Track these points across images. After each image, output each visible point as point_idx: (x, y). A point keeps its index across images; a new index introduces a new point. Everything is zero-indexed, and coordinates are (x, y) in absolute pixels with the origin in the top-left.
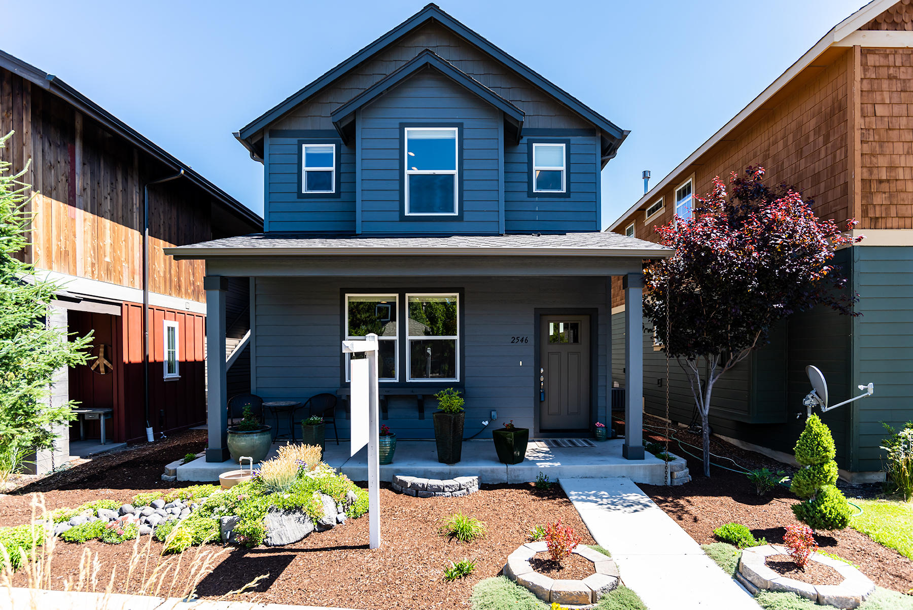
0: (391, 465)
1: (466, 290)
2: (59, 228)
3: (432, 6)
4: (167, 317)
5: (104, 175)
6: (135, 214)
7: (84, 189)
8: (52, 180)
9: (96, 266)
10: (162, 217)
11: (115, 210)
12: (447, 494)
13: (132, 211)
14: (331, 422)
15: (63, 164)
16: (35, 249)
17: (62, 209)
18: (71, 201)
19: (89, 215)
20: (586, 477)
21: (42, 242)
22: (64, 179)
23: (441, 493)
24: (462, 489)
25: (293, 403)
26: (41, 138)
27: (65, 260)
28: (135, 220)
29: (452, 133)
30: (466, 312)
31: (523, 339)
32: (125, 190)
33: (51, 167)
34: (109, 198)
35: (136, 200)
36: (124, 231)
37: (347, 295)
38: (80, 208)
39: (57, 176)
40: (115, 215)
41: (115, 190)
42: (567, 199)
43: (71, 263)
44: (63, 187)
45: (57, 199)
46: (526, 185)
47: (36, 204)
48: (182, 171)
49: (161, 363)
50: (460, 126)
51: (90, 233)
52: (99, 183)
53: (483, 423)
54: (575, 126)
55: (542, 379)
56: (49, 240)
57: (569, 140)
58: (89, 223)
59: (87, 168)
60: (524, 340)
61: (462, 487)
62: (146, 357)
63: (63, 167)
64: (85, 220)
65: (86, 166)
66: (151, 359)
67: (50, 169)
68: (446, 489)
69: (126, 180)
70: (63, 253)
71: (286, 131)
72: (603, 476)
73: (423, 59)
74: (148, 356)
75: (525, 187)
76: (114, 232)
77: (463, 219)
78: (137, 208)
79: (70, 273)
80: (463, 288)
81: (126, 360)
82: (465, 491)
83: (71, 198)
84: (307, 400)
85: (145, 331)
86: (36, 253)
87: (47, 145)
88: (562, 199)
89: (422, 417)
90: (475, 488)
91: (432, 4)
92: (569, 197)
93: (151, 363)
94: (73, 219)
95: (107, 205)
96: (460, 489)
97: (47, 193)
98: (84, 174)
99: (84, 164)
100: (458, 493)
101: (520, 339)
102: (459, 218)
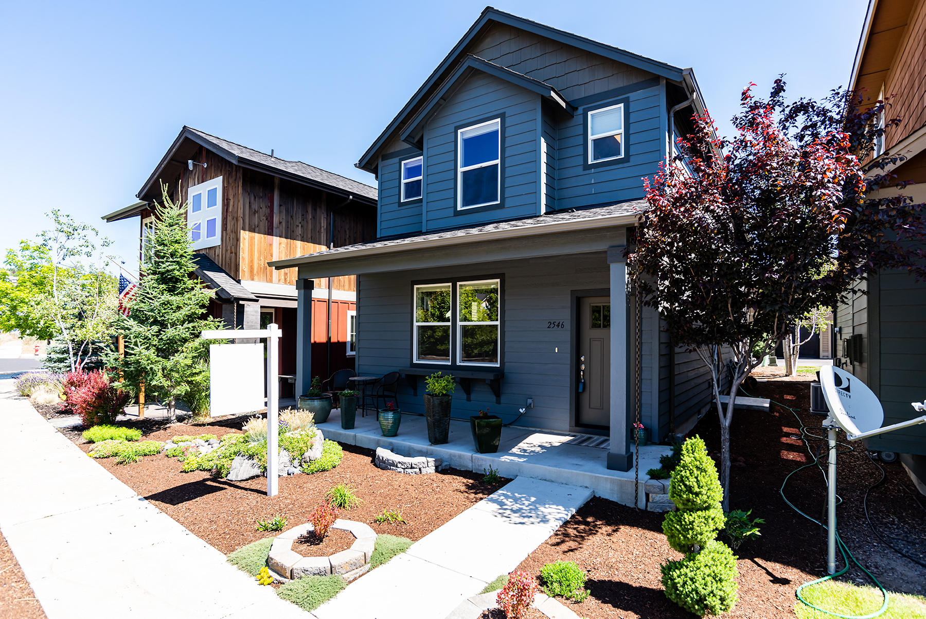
0: (395, 438)
1: (506, 275)
2: (260, 252)
3: (488, 9)
4: (350, 308)
5: (297, 211)
6: (322, 234)
7: (280, 223)
8: (256, 220)
9: (288, 274)
10: (348, 233)
11: (305, 234)
12: (399, 470)
13: (320, 232)
14: (392, 397)
15: (264, 209)
16: (242, 267)
17: (263, 238)
18: (270, 232)
19: (284, 240)
20: (545, 480)
21: (247, 263)
22: (265, 218)
23: (395, 468)
24: (414, 468)
25: (374, 378)
26: (249, 194)
27: (263, 273)
28: (322, 238)
29: (494, 125)
30: (506, 298)
31: (559, 323)
32: (314, 218)
33: (255, 212)
34: (300, 225)
35: (324, 223)
36: (312, 247)
37: (416, 287)
38: (276, 236)
39: (259, 218)
40: (305, 237)
41: (305, 220)
42: (626, 165)
43: (268, 273)
44: (264, 224)
45: (259, 233)
46: (581, 158)
47: (244, 239)
48: (351, 197)
49: (344, 343)
50: (502, 116)
51: (284, 253)
52: (292, 217)
53: (521, 410)
54: (634, 80)
55: (583, 367)
56: (252, 261)
57: (628, 98)
58: (283, 245)
59: (283, 208)
60: (560, 325)
61: (413, 466)
62: (329, 338)
63: (265, 210)
64: (280, 244)
65: (282, 207)
66: (334, 340)
67: (255, 214)
68: (399, 465)
69: (315, 210)
70: (262, 268)
71: (392, 153)
72: (564, 482)
73: (465, 64)
74: (330, 338)
75: (580, 161)
76: (304, 249)
77: (504, 206)
78: (324, 229)
79: (267, 282)
80: (504, 274)
81: (312, 341)
82: (417, 470)
83: (270, 231)
84: (383, 376)
85: (328, 320)
86: (242, 270)
87: (253, 198)
88: (621, 166)
89: (469, 400)
90: (431, 469)
91: (488, 8)
92: (628, 161)
93: (334, 343)
94: (271, 245)
95: (299, 231)
96: (412, 468)
97: (252, 230)
98: (280, 212)
99: (280, 206)
100: (409, 471)
101: (556, 324)
102: (501, 206)
